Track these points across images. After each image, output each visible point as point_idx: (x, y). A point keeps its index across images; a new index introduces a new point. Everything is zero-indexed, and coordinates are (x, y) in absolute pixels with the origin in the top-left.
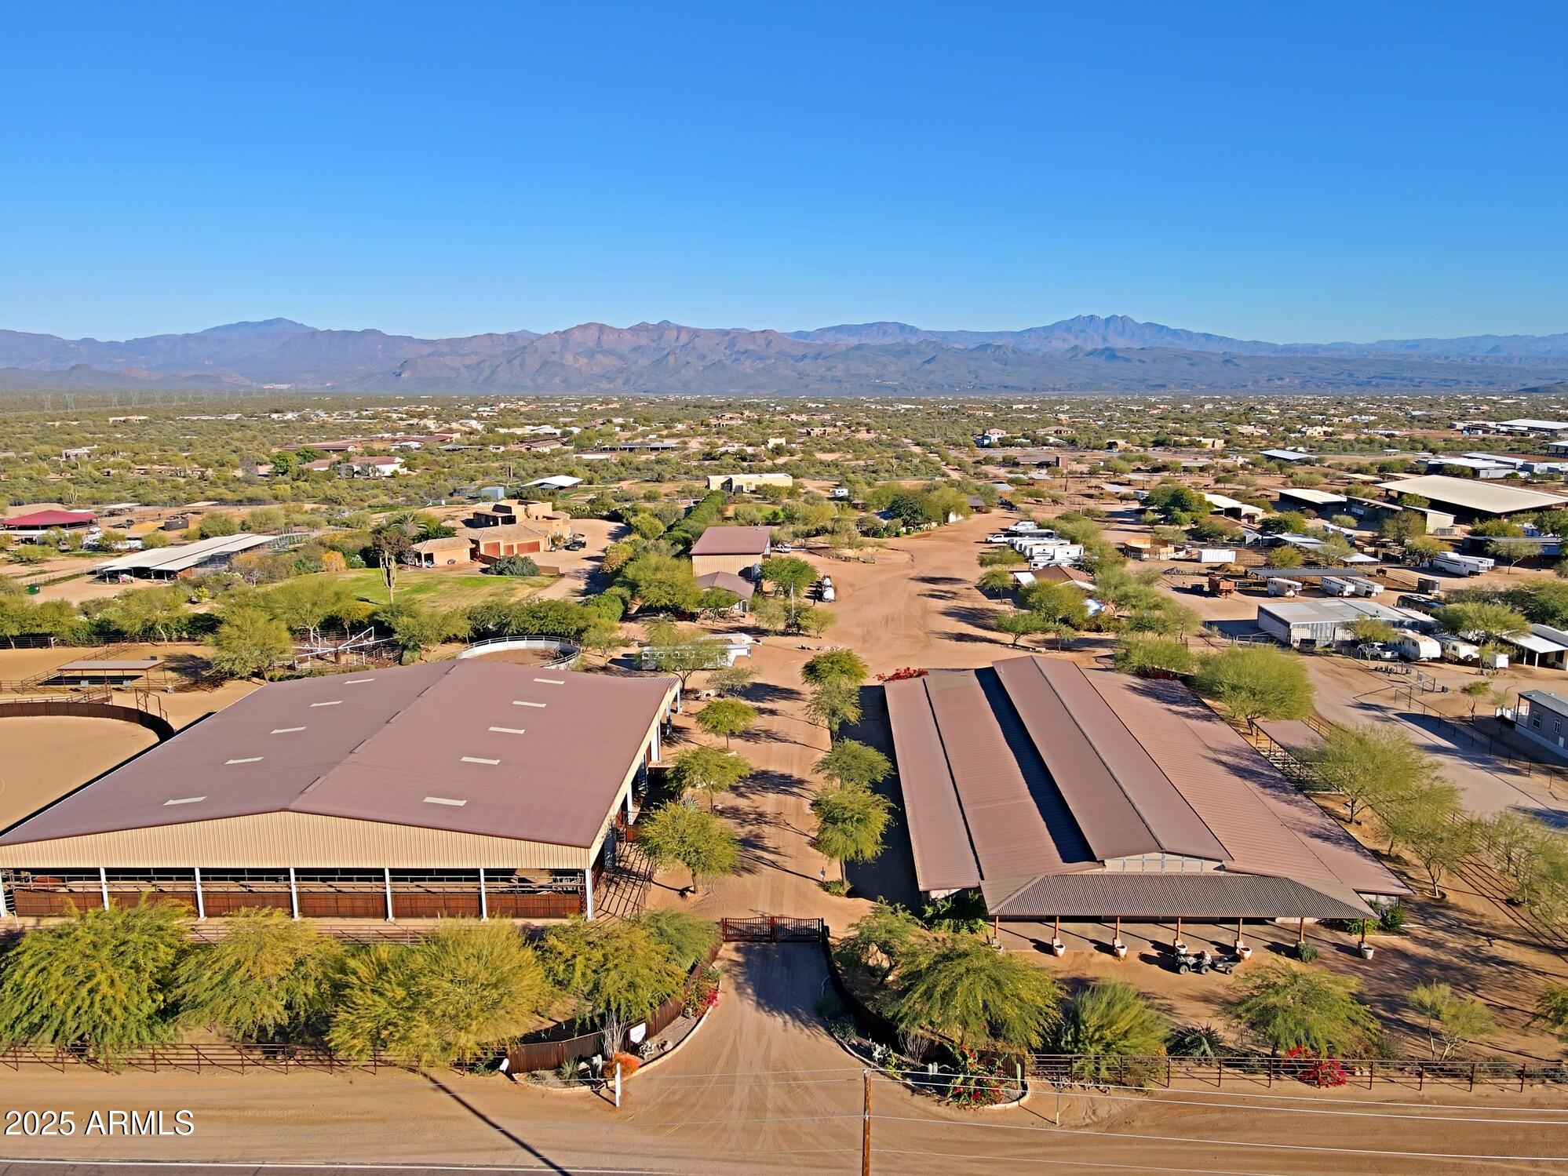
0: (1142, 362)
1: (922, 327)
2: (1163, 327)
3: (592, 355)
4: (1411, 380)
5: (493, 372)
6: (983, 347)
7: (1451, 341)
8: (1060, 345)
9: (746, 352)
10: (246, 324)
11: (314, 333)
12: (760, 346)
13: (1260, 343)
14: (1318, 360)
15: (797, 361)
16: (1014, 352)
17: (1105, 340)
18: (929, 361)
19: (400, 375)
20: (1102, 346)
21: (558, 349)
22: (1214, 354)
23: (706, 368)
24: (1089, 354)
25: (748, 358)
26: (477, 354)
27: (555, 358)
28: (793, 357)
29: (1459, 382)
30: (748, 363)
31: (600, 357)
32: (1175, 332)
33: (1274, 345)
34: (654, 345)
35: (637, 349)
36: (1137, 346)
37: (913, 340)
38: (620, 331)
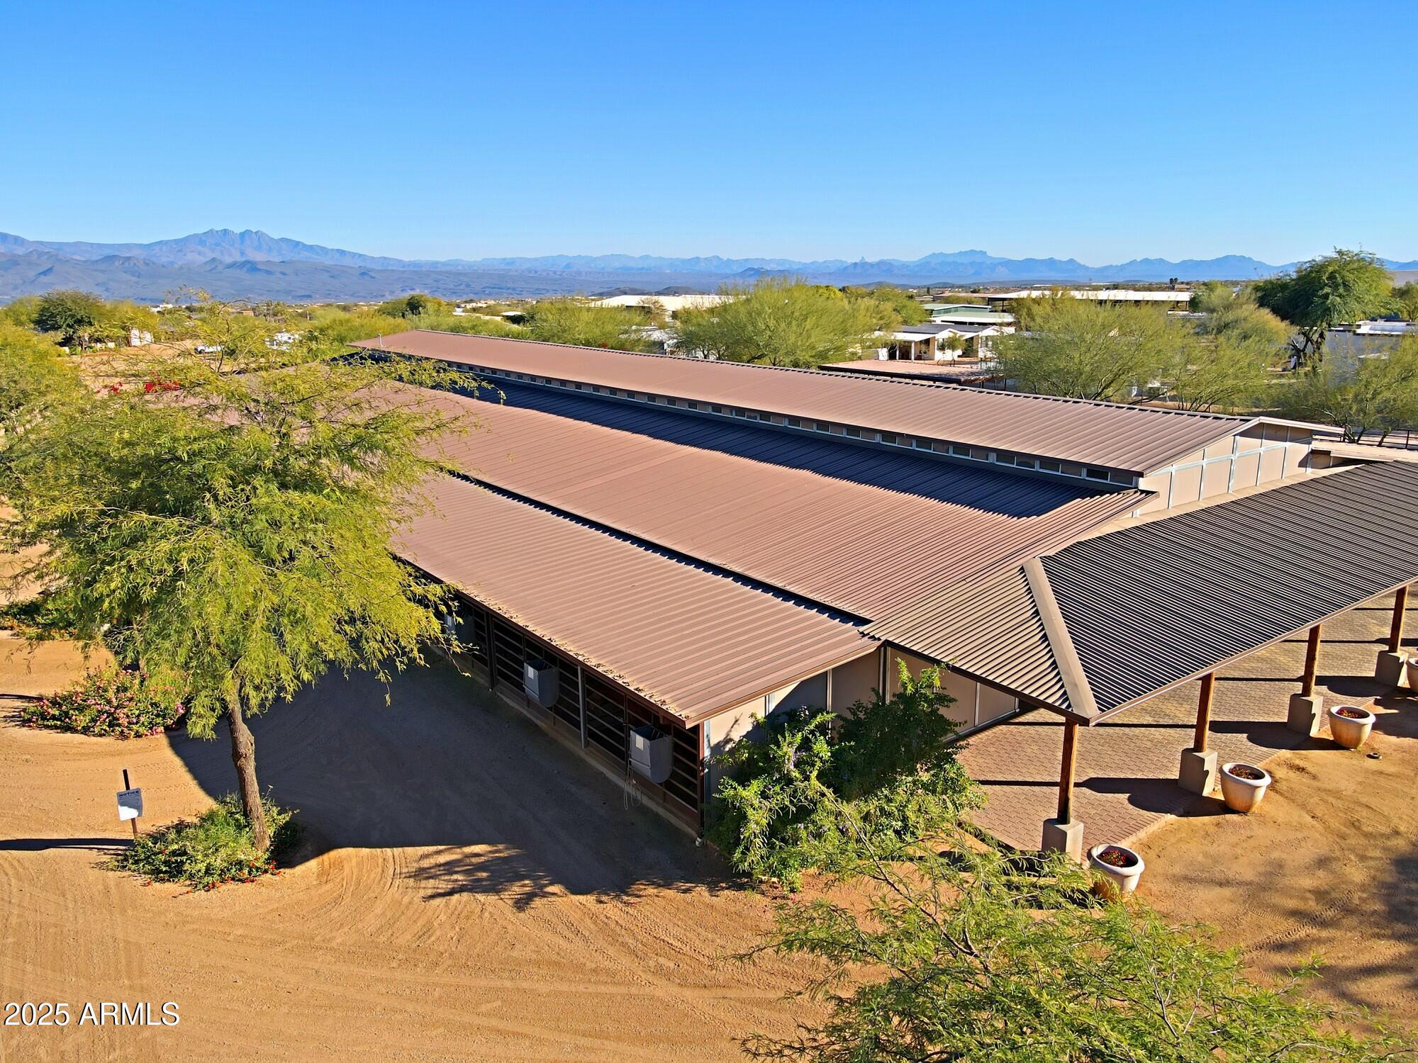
0: (284, 274)
2: (298, 243)
4: (514, 289)
6: (110, 259)
7: (536, 260)
8: (196, 258)
14: (440, 273)
16: (148, 264)
17: (242, 254)
18: (45, 273)
20: (239, 259)
22: (351, 268)
24: (232, 265)
29: (548, 291)
32: (311, 247)
33: (401, 261)
36: (277, 259)
37: (19, 251)
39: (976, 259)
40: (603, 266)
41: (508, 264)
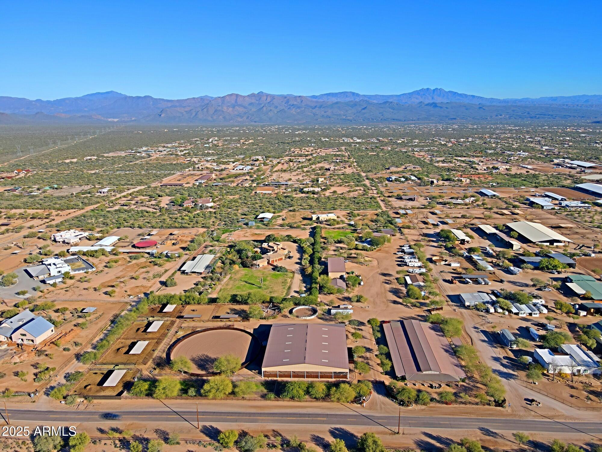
0: (447, 108)
1: (361, 93)
2: (456, 93)
3: (234, 107)
4: (552, 116)
5: (196, 114)
6: (385, 103)
8: (415, 101)
9: (293, 105)
10: (99, 93)
11: (126, 97)
12: (298, 103)
13: (494, 99)
15: (313, 109)
16: (398, 105)
18: (364, 109)
19: (161, 115)
20: (431, 102)
21: (220, 104)
22: (475, 105)
23: (278, 112)
24: (427, 105)
25: (294, 107)
26: (189, 106)
27: (220, 108)
28: (311, 107)
30: (294, 109)
31: (237, 107)
32: (461, 94)
33: (500, 100)
34: (257, 102)
35: (251, 104)
36: (446, 101)
37: (357, 100)
38: (244, 97)
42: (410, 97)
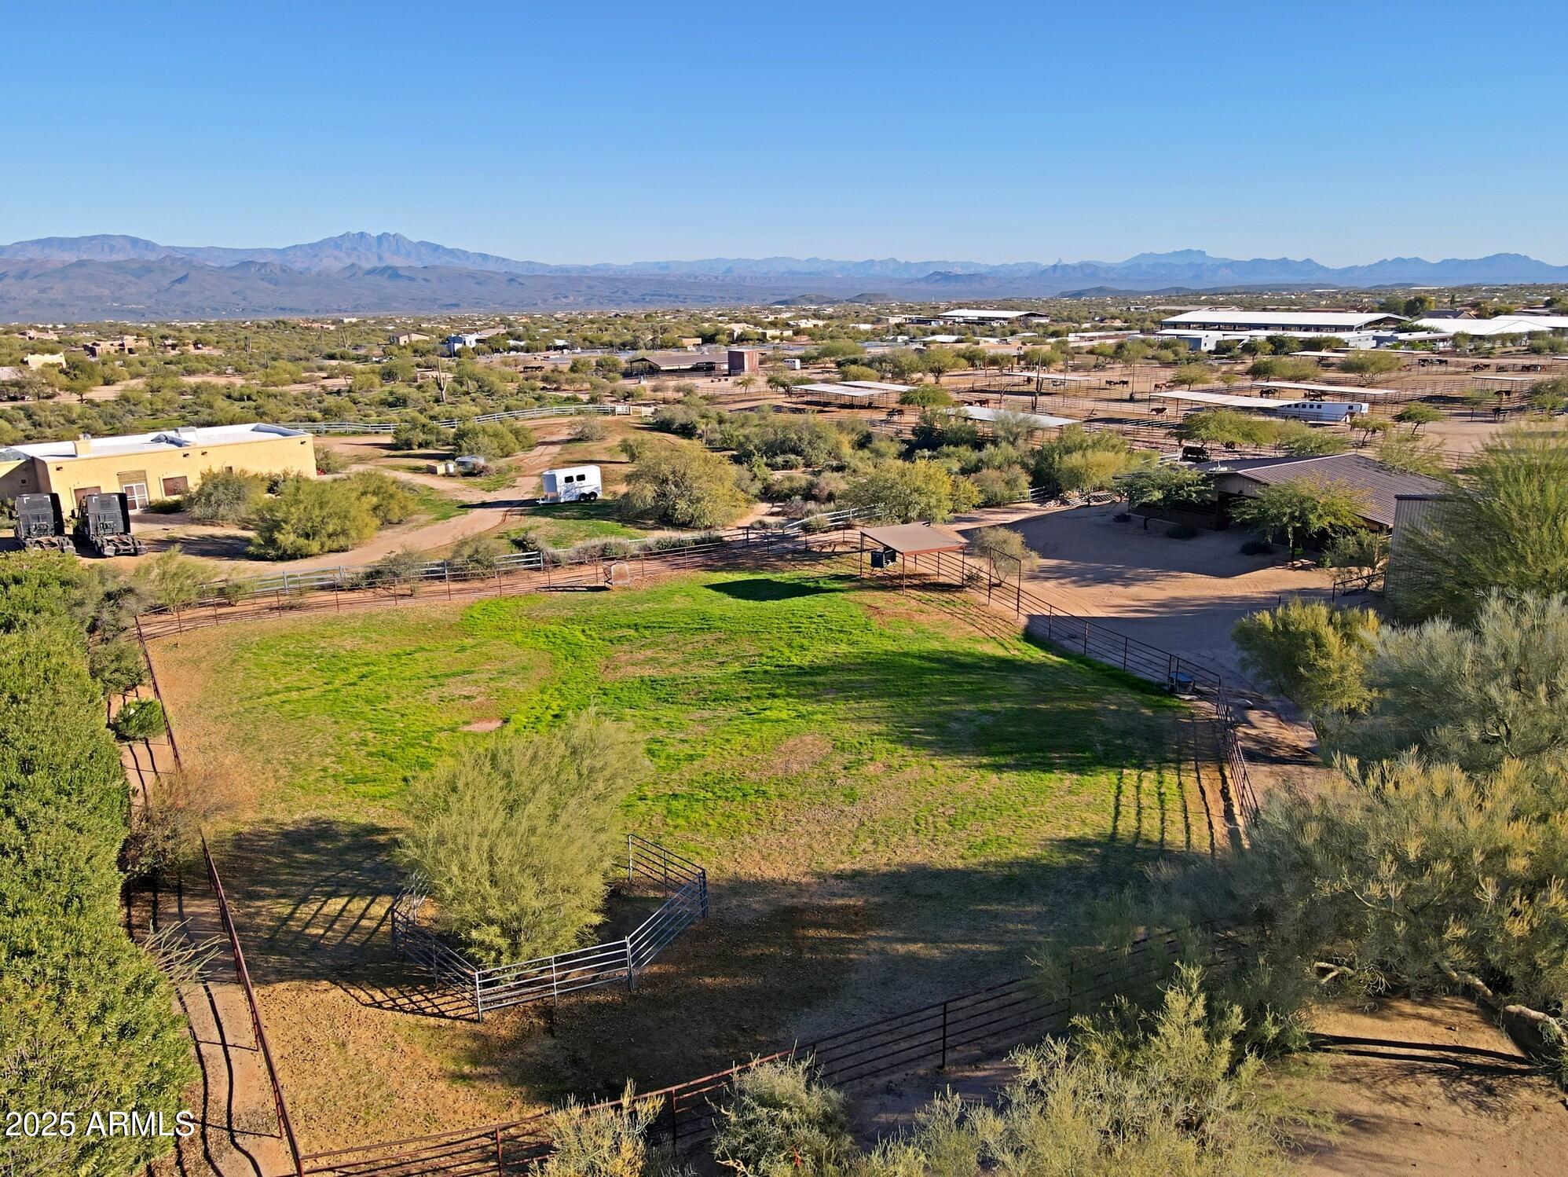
1: (161, 242)
2: (437, 247)
4: (677, 297)
6: (244, 266)
13: (535, 264)
14: (592, 279)
17: (380, 259)
18: (180, 281)
20: (380, 265)
22: (496, 274)
24: (370, 273)
32: (452, 251)
33: (547, 265)
39: (1194, 260)
40: (766, 270)
41: (660, 268)
42: (316, 255)
